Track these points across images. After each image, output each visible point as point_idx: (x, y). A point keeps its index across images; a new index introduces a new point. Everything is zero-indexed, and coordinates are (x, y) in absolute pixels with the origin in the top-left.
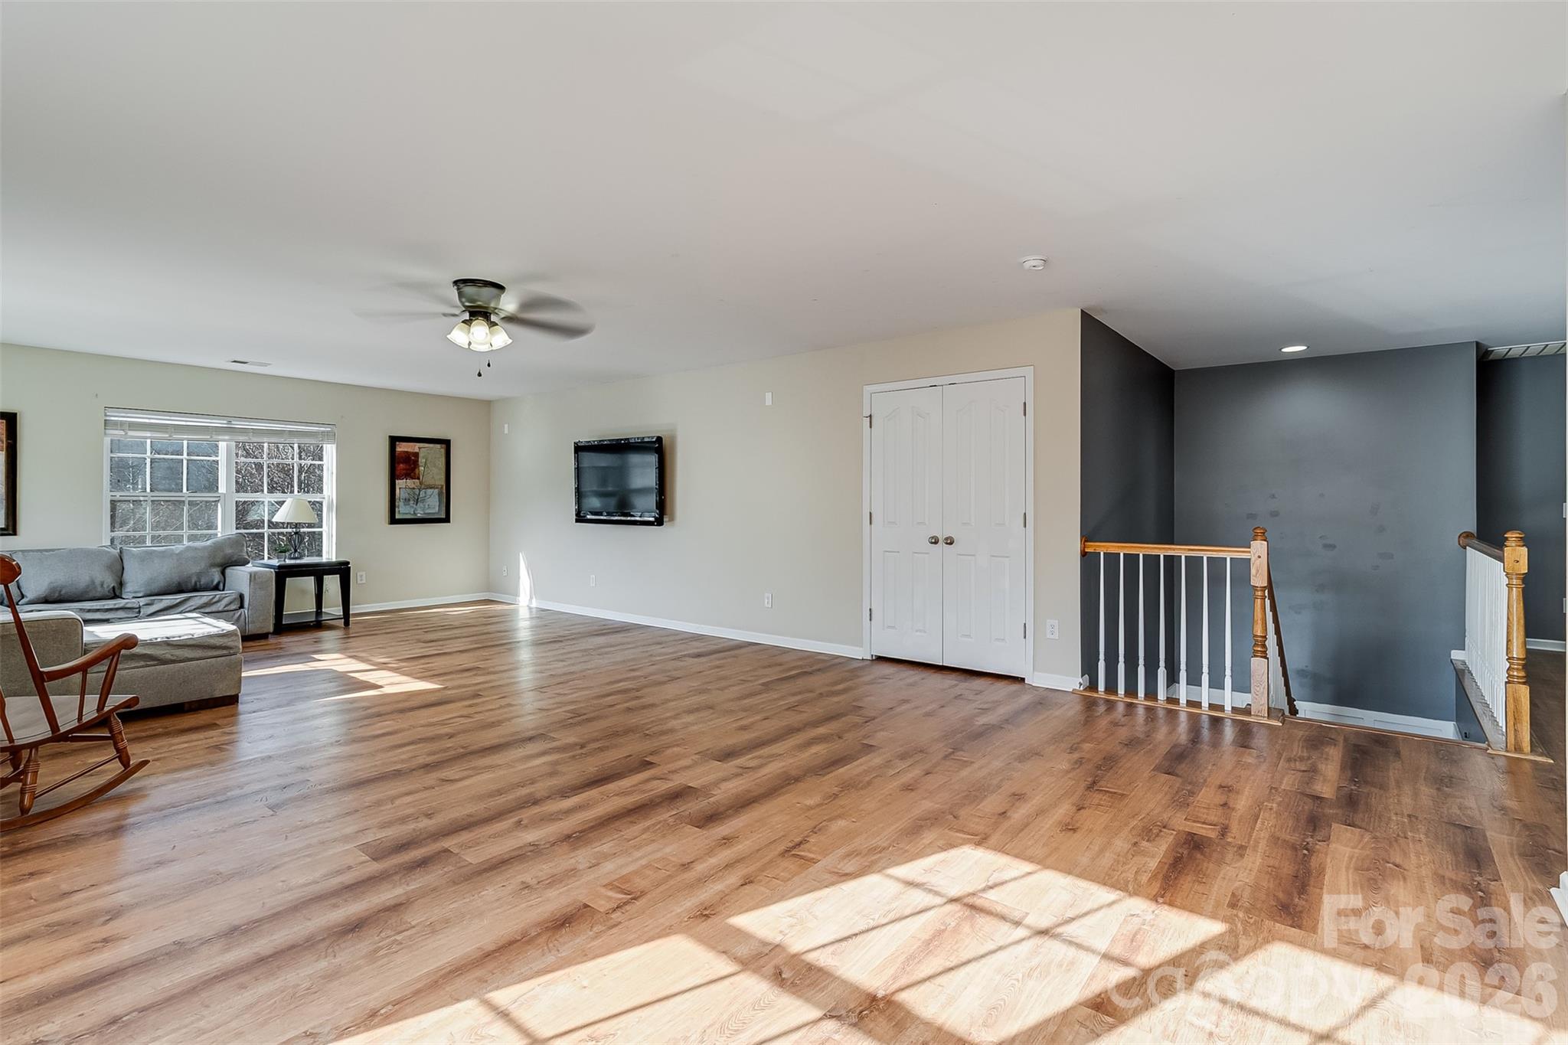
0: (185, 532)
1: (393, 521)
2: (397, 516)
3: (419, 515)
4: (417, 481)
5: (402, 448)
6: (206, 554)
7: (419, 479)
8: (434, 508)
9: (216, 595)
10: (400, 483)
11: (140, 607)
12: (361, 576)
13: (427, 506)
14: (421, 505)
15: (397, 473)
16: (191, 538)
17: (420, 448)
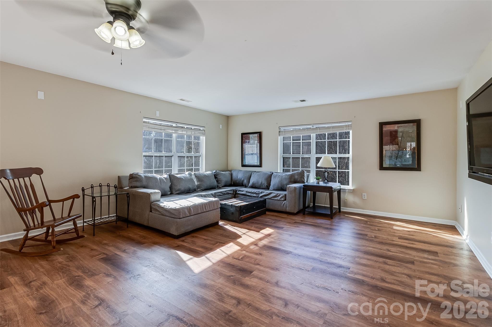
0: (291, 168)
1: (382, 168)
2: (384, 166)
3: (398, 165)
4: (397, 146)
5: (386, 128)
6: (288, 177)
7: (398, 144)
8: (409, 162)
9: (278, 193)
10: (385, 148)
11: (259, 194)
12: (364, 195)
13: (403, 161)
14: (400, 160)
15: (384, 142)
16: (293, 171)
17: (398, 127)
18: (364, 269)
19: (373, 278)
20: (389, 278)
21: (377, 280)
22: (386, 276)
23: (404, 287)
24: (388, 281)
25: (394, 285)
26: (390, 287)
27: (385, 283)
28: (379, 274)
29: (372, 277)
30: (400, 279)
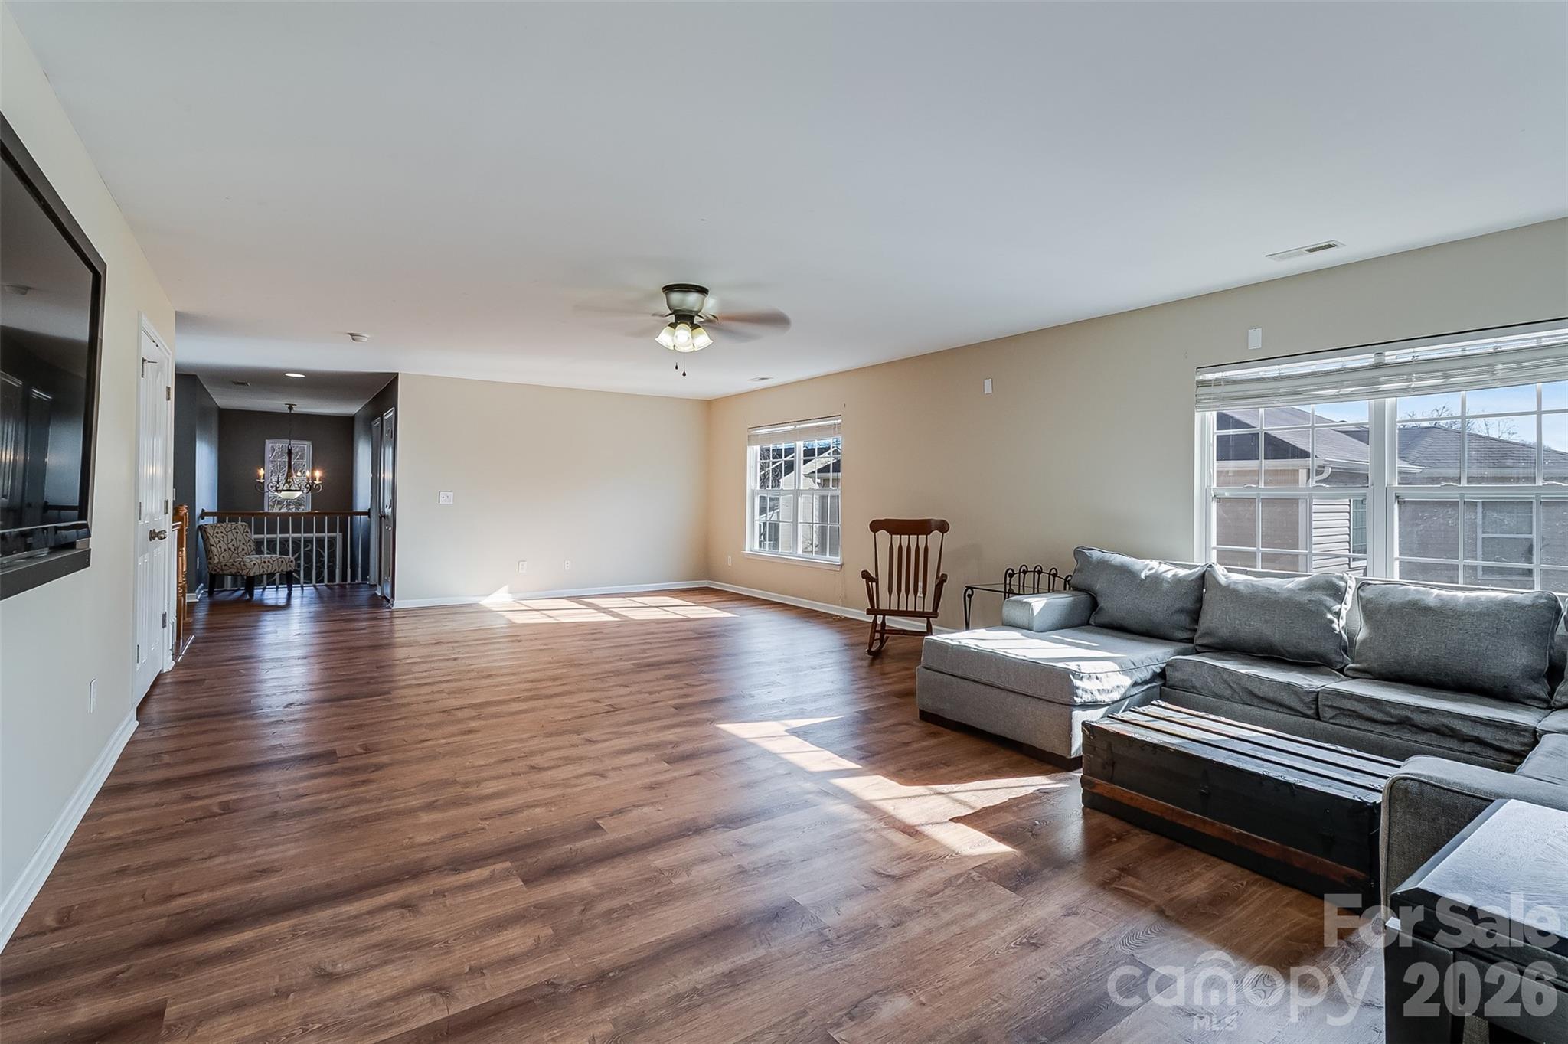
18: (483, 906)
19: (440, 894)
20: (395, 926)
21: (423, 897)
22: (404, 925)
23: (339, 921)
24: (391, 912)
25: (370, 908)
26: (379, 897)
27: (396, 899)
28: (429, 918)
29: (445, 896)
30: (359, 941)
